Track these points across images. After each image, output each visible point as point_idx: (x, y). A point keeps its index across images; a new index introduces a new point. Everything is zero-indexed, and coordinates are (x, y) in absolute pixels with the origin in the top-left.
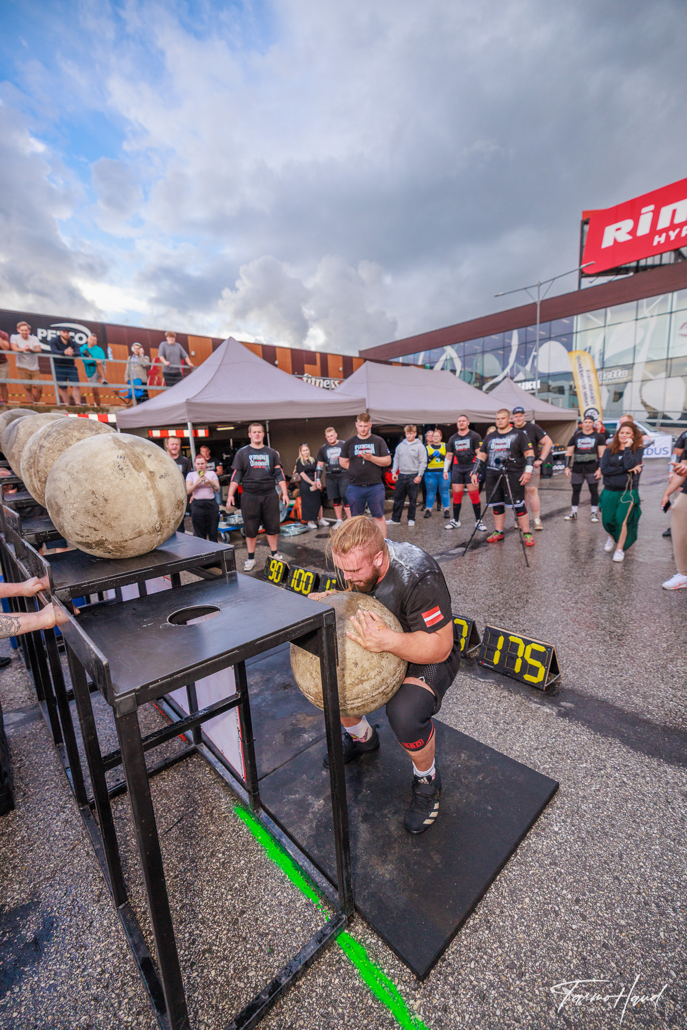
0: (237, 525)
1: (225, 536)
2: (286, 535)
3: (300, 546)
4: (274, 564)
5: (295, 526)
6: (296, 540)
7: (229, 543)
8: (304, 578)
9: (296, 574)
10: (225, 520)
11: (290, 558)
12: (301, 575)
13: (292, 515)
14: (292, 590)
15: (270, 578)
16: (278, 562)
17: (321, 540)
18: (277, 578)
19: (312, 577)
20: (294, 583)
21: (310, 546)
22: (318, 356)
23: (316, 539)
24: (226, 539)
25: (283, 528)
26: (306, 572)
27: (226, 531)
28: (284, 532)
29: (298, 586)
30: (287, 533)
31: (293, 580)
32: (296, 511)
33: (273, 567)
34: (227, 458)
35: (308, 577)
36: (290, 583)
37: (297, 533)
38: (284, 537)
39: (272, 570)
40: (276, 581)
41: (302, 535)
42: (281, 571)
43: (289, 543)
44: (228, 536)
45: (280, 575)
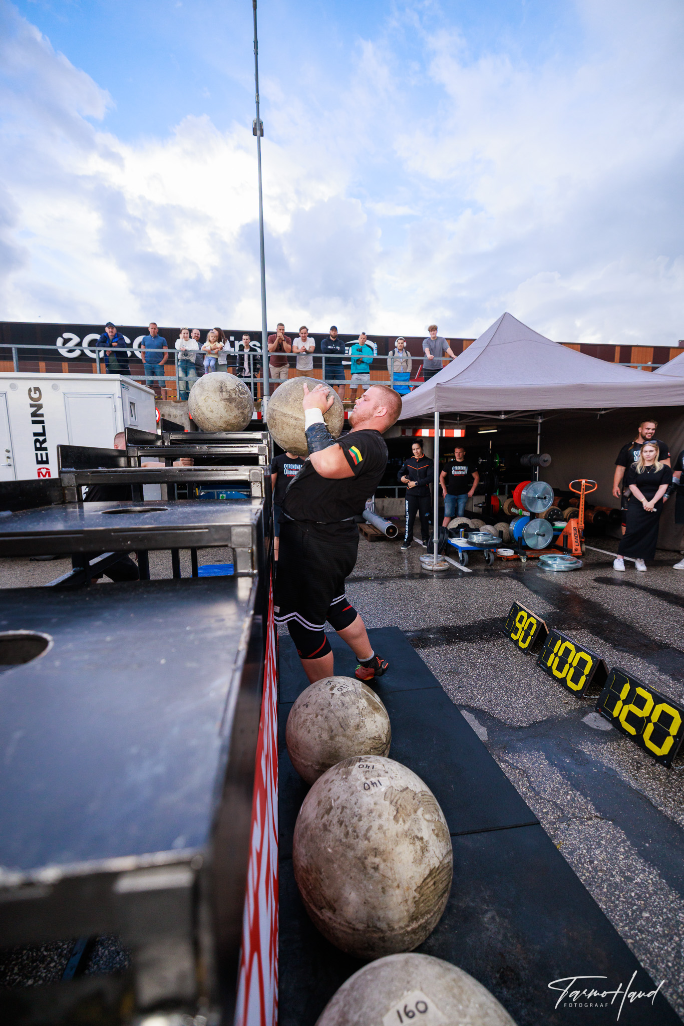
0: (481, 545)
1: (463, 556)
2: (547, 569)
3: (568, 590)
4: (522, 617)
5: (562, 559)
6: (561, 580)
7: (465, 566)
8: (574, 658)
9: (559, 648)
10: (466, 536)
11: (549, 608)
12: (567, 652)
13: (560, 542)
14: (549, 671)
15: (513, 635)
16: (529, 616)
17: (604, 586)
18: (524, 641)
19: (590, 664)
20: (553, 661)
21: (585, 593)
22: (618, 350)
23: (596, 584)
24: (463, 560)
25: (544, 557)
26: (578, 650)
27: (464, 550)
28: (544, 563)
29: (560, 668)
30: (549, 565)
31: (552, 656)
32: (566, 538)
33: (520, 621)
34: (482, 462)
35: (583, 663)
36: (547, 658)
37: (563, 568)
38: (544, 572)
39: (518, 625)
40: (523, 646)
41: (572, 574)
42: (532, 633)
43: (550, 582)
44: (466, 556)
45: (529, 638)
